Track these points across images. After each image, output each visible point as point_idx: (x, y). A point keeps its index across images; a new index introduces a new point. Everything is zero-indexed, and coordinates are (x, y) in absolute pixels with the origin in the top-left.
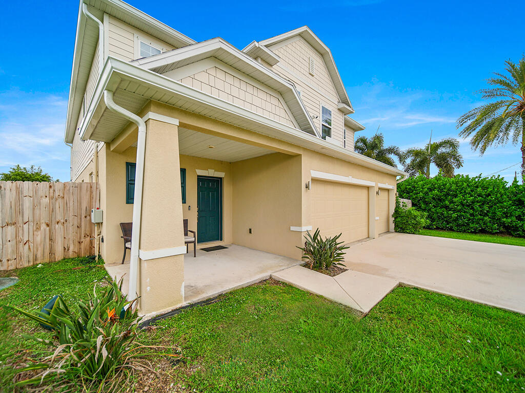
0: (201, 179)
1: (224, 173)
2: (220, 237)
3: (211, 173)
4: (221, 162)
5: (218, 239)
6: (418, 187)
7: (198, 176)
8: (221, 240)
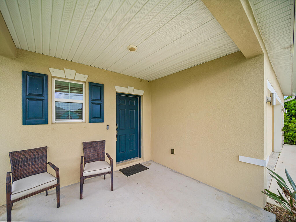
0: (120, 96)
1: (144, 91)
2: (138, 154)
3: (130, 90)
4: (141, 80)
5: (137, 156)
6: (289, 106)
7: (117, 93)
8: (140, 157)
